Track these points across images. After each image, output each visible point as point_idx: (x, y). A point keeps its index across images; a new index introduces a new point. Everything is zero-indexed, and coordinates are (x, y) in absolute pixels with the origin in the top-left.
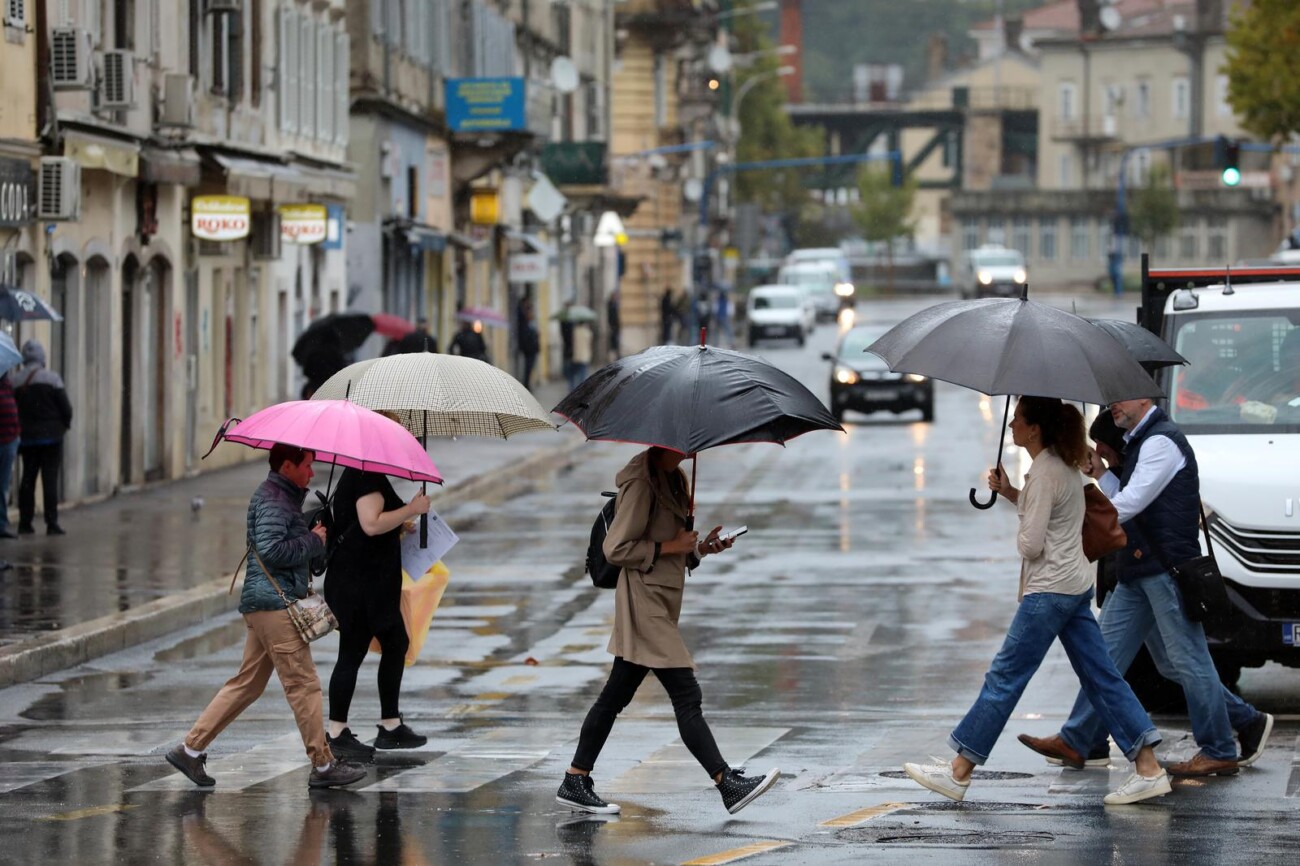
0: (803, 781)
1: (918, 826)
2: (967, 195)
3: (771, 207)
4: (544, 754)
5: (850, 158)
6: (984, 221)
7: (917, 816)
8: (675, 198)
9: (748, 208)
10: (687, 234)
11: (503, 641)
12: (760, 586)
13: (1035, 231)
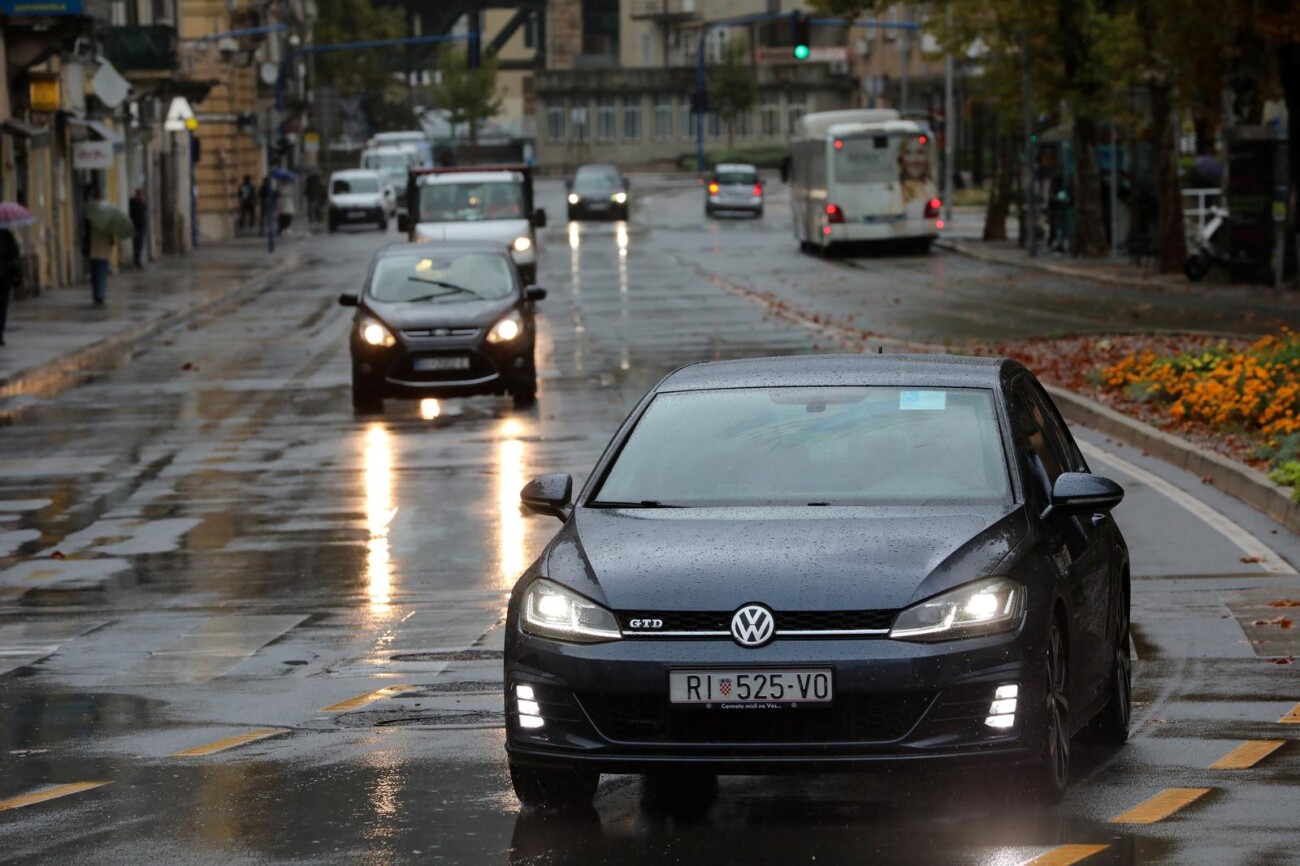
0: (315, 667)
1: (418, 708)
2: (550, 74)
3: (352, 90)
4: (53, 649)
5: (431, 38)
6: (567, 102)
7: (417, 699)
8: (250, 82)
9: (326, 91)
10: (261, 118)
11: (33, 535)
12: (307, 472)
13: (618, 110)
